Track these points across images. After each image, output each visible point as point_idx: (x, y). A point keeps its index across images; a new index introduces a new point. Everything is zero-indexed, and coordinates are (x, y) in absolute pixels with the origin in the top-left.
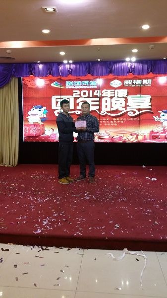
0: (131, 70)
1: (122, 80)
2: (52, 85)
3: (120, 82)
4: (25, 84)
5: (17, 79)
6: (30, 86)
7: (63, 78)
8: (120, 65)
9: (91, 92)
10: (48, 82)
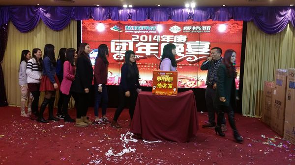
0: (191, 17)
1: (182, 26)
2: (112, 29)
3: (179, 28)
4: (84, 27)
5: (76, 22)
6: (89, 29)
7: (122, 22)
8: (180, 11)
9: (150, 37)
10: (108, 26)
